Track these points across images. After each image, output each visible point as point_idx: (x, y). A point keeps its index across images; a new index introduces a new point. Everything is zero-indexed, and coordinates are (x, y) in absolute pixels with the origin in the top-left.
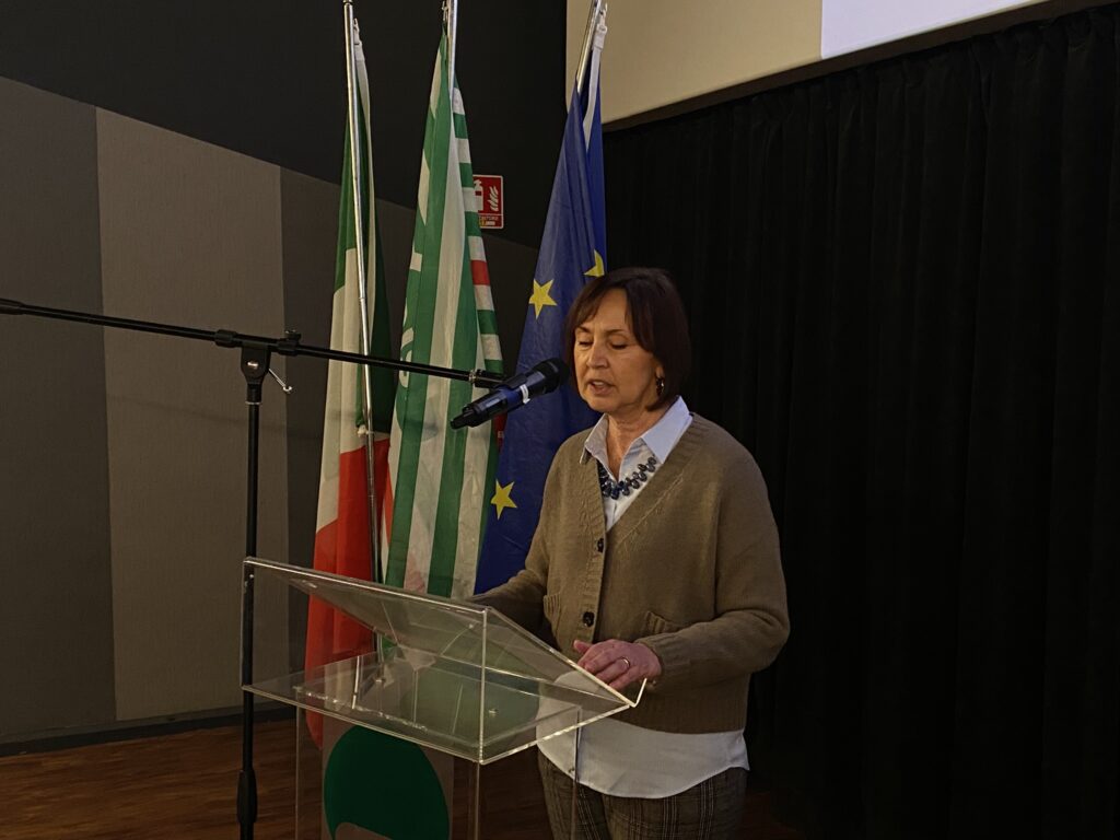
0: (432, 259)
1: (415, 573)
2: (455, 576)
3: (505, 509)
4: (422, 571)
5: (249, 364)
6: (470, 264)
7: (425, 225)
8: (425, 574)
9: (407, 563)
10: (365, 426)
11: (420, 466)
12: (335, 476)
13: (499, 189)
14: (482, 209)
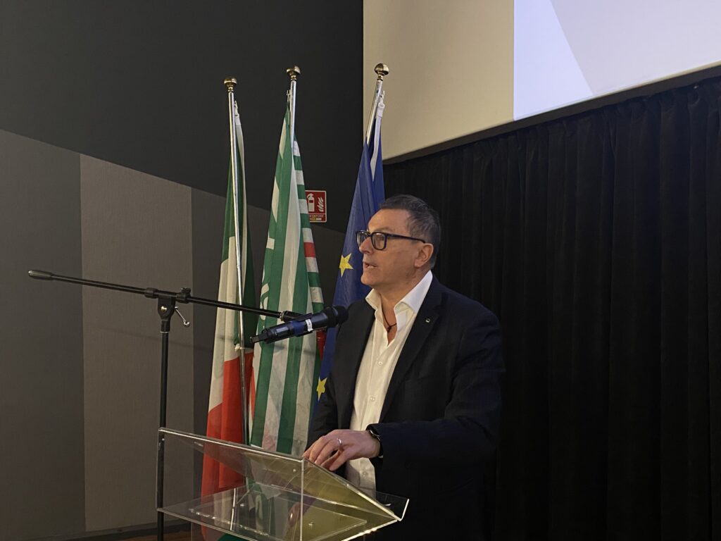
0: (281, 242)
1: (269, 436)
2: (294, 438)
4: (274, 435)
5: (162, 308)
6: (303, 245)
7: (276, 222)
8: (276, 437)
9: (265, 431)
10: (239, 344)
11: (272, 369)
12: (221, 376)
13: (324, 199)
14: (313, 211)
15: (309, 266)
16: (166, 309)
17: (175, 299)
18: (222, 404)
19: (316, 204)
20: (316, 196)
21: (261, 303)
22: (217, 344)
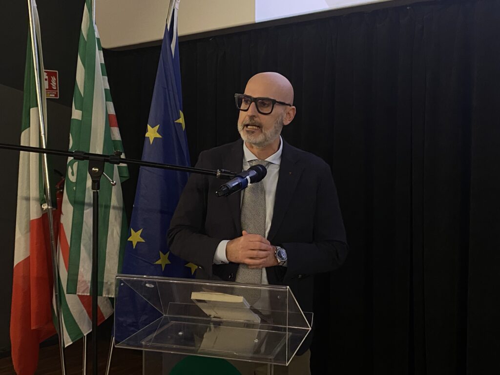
1: (83, 281)
2: (105, 281)
3: (138, 243)
4: (87, 280)
5: (93, 169)
6: (108, 116)
7: (83, 96)
8: (89, 281)
9: (79, 277)
10: (46, 204)
11: (84, 224)
12: (27, 232)
13: (56, 78)
14: (48, 88)
15: (113, 135)
16: (97, 170)
17: (108, 161)
18: (29, 257)
19: (50, 82)
20: (49, 74)
21: (70, 167)
22: (21, 205)
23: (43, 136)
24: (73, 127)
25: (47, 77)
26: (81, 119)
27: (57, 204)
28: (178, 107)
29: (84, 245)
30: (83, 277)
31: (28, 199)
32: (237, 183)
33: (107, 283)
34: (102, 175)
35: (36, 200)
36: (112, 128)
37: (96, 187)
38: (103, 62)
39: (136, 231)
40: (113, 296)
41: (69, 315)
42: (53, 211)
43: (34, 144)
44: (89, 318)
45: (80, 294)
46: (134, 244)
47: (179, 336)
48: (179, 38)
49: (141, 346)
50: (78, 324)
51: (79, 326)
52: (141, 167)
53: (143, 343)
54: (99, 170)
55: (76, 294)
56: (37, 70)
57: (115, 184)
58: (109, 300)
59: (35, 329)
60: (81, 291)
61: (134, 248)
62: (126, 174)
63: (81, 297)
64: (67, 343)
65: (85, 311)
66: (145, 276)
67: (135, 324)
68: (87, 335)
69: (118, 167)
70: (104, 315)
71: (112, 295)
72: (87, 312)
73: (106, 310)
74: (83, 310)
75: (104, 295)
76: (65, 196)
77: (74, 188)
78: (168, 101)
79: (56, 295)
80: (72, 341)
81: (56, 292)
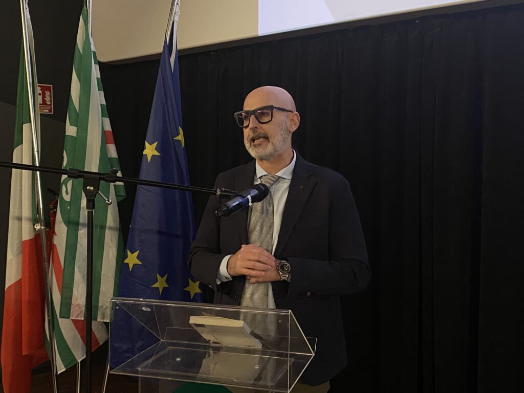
0: (83, 129)
1: (77, 305)
2: (100, 305)
3: (135, 265)
4: (81, 303)
5: (88, 188)
6: (104, 133)
7: (78, 111)
8: (83, 305)
9: (73, 300)
10: (39, 224)
11: (78, 245)
12: (18, 254)
13: (50, 93)
14: (41, 103)
15: (109, 152)
16: (92, 188)
17: (103, 179)
18: (21, 279)
19: (44, 97)
20: (43, 89)
21: (64, 186)
22: (12, 224)
23: (36, 153)
24: (68, 144)
25: (41, 92)
26: (75, 136)
27: (50, 224)
28: (178, 123)
29: (78, 268)
30: (77, 300)
31: (20, 219)
32: (238, 203)
33: (102, 307)
34: (97, 194)
35: (29, 220)
36: (108, 145)
37: (91, 206)
38: (99, 76)
39: (132, 252)
40: (108, 321)
41: (62, 341)
42: (46, 232)
43: (26, 161)
44: (83, 344)
45: (74, 318)
46: (131, 266)
47: (177, 362)
48: (178, 52)
49: (137, 372)
50: (72, 350)
51: (73, 352)
52: (139, 185)
53: (139, 369)
54: (94, 188)
55: (69, 318)
56: (30, 84)
57: (111, 203)
58: (104, 326)
59: (26, 355)
60: (75, 316)
61: (130, 270)
62: (123, 193)
63: (75, 322)
64: (60, 370)
65: (79, 336)
66: (141, 299)
67: (131, 350)
68: (81, 362)
69: (114, 185)
70: (99, 341)
71: (107, 319)
72: (81, 337)
73: (100, 335)
74: (77, 336)
75: (99, 320)
76: (59, 216)
77: (69, 208)
78: (167, 118)
79: (49, 320)
80: (65, 367)
81: (48, 316)
